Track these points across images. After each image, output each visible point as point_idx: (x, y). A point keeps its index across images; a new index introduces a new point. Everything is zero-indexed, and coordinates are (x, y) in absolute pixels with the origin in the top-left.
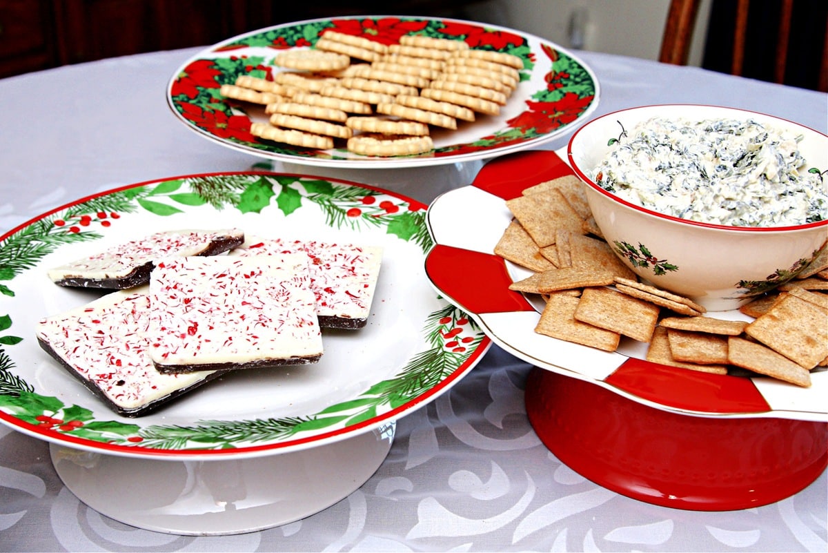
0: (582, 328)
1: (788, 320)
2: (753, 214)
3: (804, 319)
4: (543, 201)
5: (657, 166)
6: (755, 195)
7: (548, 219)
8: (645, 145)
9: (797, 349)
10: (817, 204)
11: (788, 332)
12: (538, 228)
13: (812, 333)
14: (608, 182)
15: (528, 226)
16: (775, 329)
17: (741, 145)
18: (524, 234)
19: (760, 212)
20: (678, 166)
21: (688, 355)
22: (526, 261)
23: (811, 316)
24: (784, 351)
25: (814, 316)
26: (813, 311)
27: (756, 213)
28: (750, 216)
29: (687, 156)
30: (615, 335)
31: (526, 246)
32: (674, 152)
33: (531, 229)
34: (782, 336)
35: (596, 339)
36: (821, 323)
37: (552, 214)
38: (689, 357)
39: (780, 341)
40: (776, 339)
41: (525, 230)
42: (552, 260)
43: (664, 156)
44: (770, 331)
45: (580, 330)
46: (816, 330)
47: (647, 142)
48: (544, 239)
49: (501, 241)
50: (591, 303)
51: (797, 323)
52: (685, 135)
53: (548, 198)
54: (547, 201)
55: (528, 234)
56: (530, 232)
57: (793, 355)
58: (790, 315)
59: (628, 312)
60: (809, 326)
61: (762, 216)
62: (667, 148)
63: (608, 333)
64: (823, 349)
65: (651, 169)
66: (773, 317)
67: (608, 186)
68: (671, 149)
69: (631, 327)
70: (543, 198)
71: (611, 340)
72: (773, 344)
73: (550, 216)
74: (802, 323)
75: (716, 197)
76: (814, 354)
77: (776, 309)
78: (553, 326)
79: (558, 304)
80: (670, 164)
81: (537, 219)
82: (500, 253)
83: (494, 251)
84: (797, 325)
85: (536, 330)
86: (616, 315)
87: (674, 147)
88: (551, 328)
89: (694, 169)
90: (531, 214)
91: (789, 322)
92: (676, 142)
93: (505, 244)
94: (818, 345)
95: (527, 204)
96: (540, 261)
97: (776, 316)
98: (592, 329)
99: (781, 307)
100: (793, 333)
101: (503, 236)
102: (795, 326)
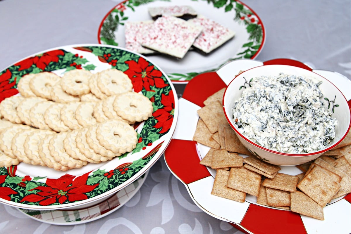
0: (231, 191)
1: (315, 180)
2: (302, 141)
3: (322, 180)
4: (212, 108)
5: (261, 109)
6: (303, 134)
7: (215, 118)
8: (256, 99)
9: (318, 197)
10: (328, 130)
11: (315, 188)
12: (211, 123)
13: (325, 187)
14: (240, 123)
15: (207, 123)
16: (309, 186)
17: (296, 95)
18: (205, 127)
19: (305, 140)
20: (270, 108)
21: (274, 203)
22: (206, 143)
23: (324, 178)
24: (313, 198)
25: (325, 177)
26: (325, 175)
27: (303, 141)
28: (301, 142)
29: (273, 102)
30: (244, 193)
31: (206, 134)
32: (268, 101)
33: (208, 125)
34: (312, 190)
35: (236, 197)
36: (328, 181)
37: (216, 115)
38: (275, 204)
39: (311, 193)
40: (310, 191)
41: (205, 124)
42: (217, 141)
43: (264, 103)
44: (308, 187)
45: (230, 192)
46: (326, 186)
47: (256, 97)
48: (213, 129)
49: (196, 132)
50: (234, 176)
51: (318, 182)
52: (272, 89)
53: (214, 107)
54: (214, 108)
55: (207, 127)
56: (208, 126)
57: (317, 200)
58: (316, 178)
59: (249, 179)
60: (323, 183)
61: (305, 142)
62: (265, 99)
63: (241, 193)
64: (329, 197)
65: (258, 111)
66: (308, 179)
67: (240, 125)
68: (267, 99)
69: (251, 189)
70: (213, 107)
71: (242, 196)
72: (309, 194)
73: (215, 116)
74: (320, 181)
75: (286, 138)
76: (325, 199)
77: (310, 175)
78: (219, 190)
79: (220, 176)
80: (266, 107)
81: (210, 119)
82: (195, 140)
83: (193, 139)
84: (319, 183)
85: (212, 193)
86: (244, 182)
87: (268, 97)
88: (218, 192)
89: (276, 108)
90: (208, 116)
91: (315, 181)
92: (269, 94)
93: (198, 134)
94: (327, 195)
95: (206, 111)
96: (212, 142)
97: (310, 178)
98: (234, 191)
99: (312, 173)
100: (317, 188)
101: (196, 130)
102: (318, 184)
